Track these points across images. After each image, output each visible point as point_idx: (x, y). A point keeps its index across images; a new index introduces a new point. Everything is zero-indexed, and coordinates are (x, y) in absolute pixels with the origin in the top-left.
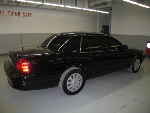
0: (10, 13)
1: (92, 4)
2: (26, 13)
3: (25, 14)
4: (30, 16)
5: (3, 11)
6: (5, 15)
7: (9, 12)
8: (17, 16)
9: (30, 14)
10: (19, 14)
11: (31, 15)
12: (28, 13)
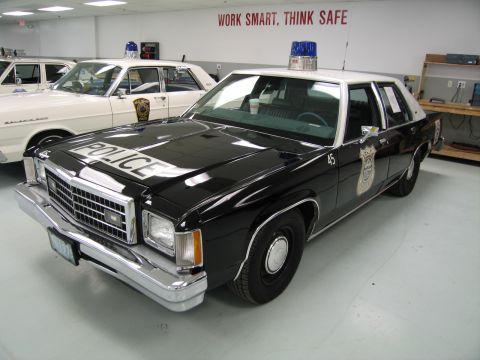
0: (289, 15)
2: (330, 12)
3: (326, 17)
4: (339, 20)
5: (274, 13)
6: (278, 24)
7: (286, 13)
8: (304, 23)
9: (339, 14)
10: (310, 18)
11: (343, 17)
12: (337, 12)
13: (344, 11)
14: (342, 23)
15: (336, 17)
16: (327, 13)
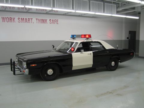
0: (38, 20)
1: (120, 9)
2: (53, 20)
3: (52, 21)
4: (56, 23)
5: (32, 19)
6: (33, 23)
7: (37, 19)
8: (44, 23)
9: (56, 21)
10: (46, 21)
11: (57, 22)
12: (55, 20)
13: (57, 20)
14: (57, 24)
15: (55, 22)
16: (52, 20)
